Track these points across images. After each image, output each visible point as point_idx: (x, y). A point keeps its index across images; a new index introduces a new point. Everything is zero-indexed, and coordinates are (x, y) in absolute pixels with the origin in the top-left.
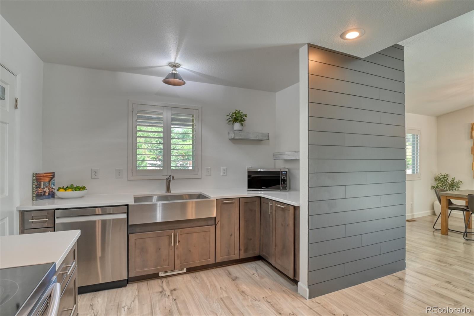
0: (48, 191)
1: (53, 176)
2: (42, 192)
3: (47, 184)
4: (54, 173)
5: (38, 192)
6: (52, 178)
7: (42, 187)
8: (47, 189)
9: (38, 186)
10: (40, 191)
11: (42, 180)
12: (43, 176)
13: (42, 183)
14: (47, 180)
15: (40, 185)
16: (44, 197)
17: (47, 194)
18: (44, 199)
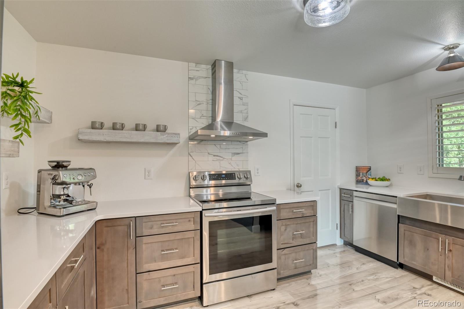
0: (366, 179)
1: (370, 169)
2: (361, 180)
3: (365, 175)
4: (370, 167)
5: (358, 179)
6: (369, 171)
7: (361, 176)
8: (365, 178)
9: (358, 175)
10: (360, 178)
11: (361, 171)
12: (362, 169)
13: (361, 173)
14: (365, 172)
15: (360, 174)
16: (362, 183)
17: (365, 181)
18: (362, 184)
